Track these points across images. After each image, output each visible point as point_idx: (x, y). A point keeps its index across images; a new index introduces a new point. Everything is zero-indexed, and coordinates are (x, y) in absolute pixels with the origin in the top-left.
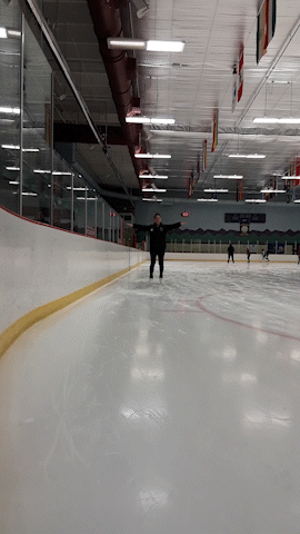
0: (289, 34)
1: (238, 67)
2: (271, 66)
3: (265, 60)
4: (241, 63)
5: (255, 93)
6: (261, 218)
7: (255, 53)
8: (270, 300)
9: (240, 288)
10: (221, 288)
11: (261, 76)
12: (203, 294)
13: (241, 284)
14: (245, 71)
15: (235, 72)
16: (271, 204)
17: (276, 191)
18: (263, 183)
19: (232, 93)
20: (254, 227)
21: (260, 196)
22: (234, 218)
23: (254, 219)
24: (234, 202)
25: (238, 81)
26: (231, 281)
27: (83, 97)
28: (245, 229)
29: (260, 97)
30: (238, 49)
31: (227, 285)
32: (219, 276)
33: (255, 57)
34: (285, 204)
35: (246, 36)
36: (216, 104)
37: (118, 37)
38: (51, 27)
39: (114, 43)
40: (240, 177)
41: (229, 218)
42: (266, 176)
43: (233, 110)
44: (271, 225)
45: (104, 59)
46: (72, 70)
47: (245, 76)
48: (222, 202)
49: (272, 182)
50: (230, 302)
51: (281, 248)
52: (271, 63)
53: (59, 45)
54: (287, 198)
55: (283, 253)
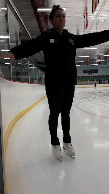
0: (104, 2)
1: (86, 16)
2: (98, 14)
3: (95, 12)
4: (87, 14)
5: (92, 25)
6: (96, 71)
7: (92, 10)
8: (103, 104)
9: (91, 99)
10: (84, 99)
11: (94, 18)
12: (78, 103)
13: (91, 97)
14: (88, 17)
15: (84, 18)
16: (100, 65)
17: (101, 61)
18: (96, 58)
19: (84, 25)
20: (94, 74)
21: (96, 63)
22: (87, 72)
23: (94, 71)
24: (86, 66)
25: (86, 21)
26: (87, 96)
27: (29, 30)
28: (90, 75)
29: (94, 26)
30: (85, 9)
31: (86, 98)
32: (83, 94)
33: (92, 12)
34: (105, 65)
35: (88, 4)
36: (78, 30)
37: (41, 7)
38: (16, 5)
39: (39, 10)
40: (88, 56)
41: (85, 72)
42: (97, 55)
43: (84, 32)
44: (100, 73)
45: (36, 16)
46: (24, 21)
47: (88, 19)
48: (82, 66)
49: (100, 57)
50: (89, 105)
51: (104, 81)
52: (98, 13)
53: (19, 11)
54: (106, 63)
55: (105, 83)
